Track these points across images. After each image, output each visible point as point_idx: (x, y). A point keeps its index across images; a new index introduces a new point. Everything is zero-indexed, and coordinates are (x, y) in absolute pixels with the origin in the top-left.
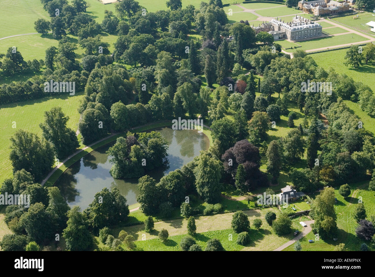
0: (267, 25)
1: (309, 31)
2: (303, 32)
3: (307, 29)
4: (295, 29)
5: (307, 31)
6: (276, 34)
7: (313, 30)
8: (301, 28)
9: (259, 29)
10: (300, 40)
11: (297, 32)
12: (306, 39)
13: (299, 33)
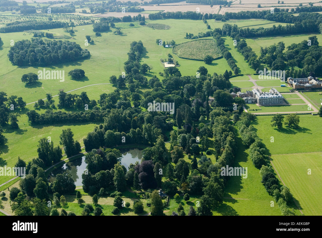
0: (249, 92)
1: (273, 100)
2: (268, 100)
3: (271, 98)
4: (262, 98)
5: (272, 99)
6: (250, 99)
7: (276, 99)
8: (267, 97)
9: (243, 94)
10: (265, 105)
11: (264, 99)
12: (271, 105)
13: (265, 100)
